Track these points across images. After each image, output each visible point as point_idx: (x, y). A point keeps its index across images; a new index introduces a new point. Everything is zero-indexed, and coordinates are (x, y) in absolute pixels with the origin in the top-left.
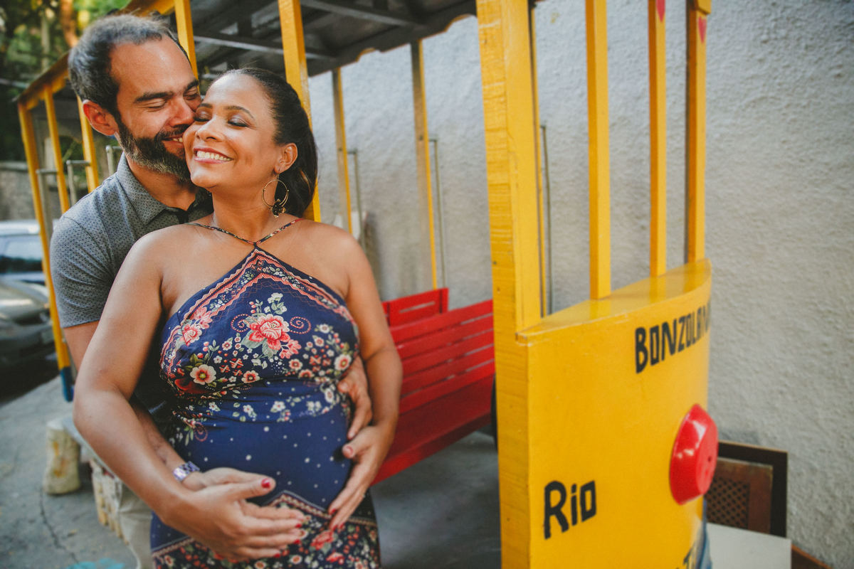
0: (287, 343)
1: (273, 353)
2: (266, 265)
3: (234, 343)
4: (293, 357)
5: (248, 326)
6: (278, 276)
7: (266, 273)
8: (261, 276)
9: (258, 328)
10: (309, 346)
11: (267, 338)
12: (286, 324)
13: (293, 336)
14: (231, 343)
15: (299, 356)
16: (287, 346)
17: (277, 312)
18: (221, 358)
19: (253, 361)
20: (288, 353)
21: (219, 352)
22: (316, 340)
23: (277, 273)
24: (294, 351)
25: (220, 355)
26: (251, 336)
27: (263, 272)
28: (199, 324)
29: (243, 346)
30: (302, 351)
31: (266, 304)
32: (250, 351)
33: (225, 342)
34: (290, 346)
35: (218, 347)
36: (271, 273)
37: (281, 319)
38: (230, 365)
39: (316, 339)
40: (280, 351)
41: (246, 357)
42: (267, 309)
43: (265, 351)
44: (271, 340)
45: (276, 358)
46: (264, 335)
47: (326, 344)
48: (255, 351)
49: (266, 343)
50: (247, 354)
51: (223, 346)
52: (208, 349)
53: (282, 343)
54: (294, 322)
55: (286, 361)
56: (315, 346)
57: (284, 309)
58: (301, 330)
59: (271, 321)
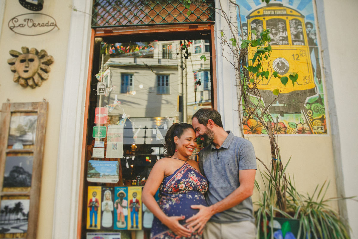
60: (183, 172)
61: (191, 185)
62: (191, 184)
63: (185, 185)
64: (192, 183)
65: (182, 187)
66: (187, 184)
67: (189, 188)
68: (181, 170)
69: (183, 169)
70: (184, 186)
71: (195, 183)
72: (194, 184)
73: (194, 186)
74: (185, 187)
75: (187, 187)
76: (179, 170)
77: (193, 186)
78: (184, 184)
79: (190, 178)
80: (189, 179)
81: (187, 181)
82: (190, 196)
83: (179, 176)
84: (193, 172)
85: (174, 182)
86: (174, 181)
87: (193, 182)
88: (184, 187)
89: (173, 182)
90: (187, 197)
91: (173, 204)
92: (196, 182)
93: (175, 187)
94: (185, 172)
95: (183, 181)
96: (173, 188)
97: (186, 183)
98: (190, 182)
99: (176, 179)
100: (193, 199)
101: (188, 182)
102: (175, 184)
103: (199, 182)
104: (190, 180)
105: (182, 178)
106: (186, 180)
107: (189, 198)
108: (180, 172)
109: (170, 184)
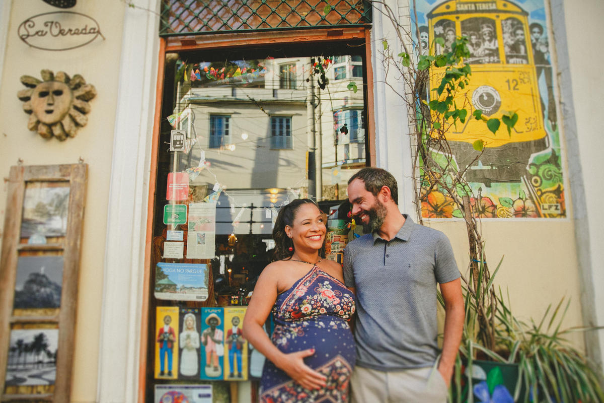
60: (308, 284)
61: (322, 306)
62: (323, 302)
63: (312, 305)
64: (325, 302)
65: (306, 309)
66: (314, 304)
67: (319, 310)
68: (306, 281)
69: (308, 279)
70: (310, 307)
71: (329, 301)
72: (328, 304)
73: (328, 306)
74: (312, 309)
75: (315, 309)
76: (302, 281)
77: (326, 307)
78: (310, 304)
79: (320, 294)
80: (318, 295)
81: (315, 299)
82: (321, 323)
83: (301, 291)
84: (326, 283)
85: (293, 301)
86: (292, 299)
87: (325, 300)
88: (310, 310)
89: (291, 303)
90: (316, 325)
91: (293, 337)
92: (332, 300)
93: (295, 310)
94: (312, 283)
95: (308, 300)
96: (292, 311)
97: (313, 302)
98: (320, 301)
99: (296, 297)
100: (326, 328)
101: (316, 301)
102: (294, 304)
103: (338, 299)
104: (321, 296)
105: (307, 294)
106: (313, 296)
107: (320, 327)
108: (304, 283)
109: (287, 305)
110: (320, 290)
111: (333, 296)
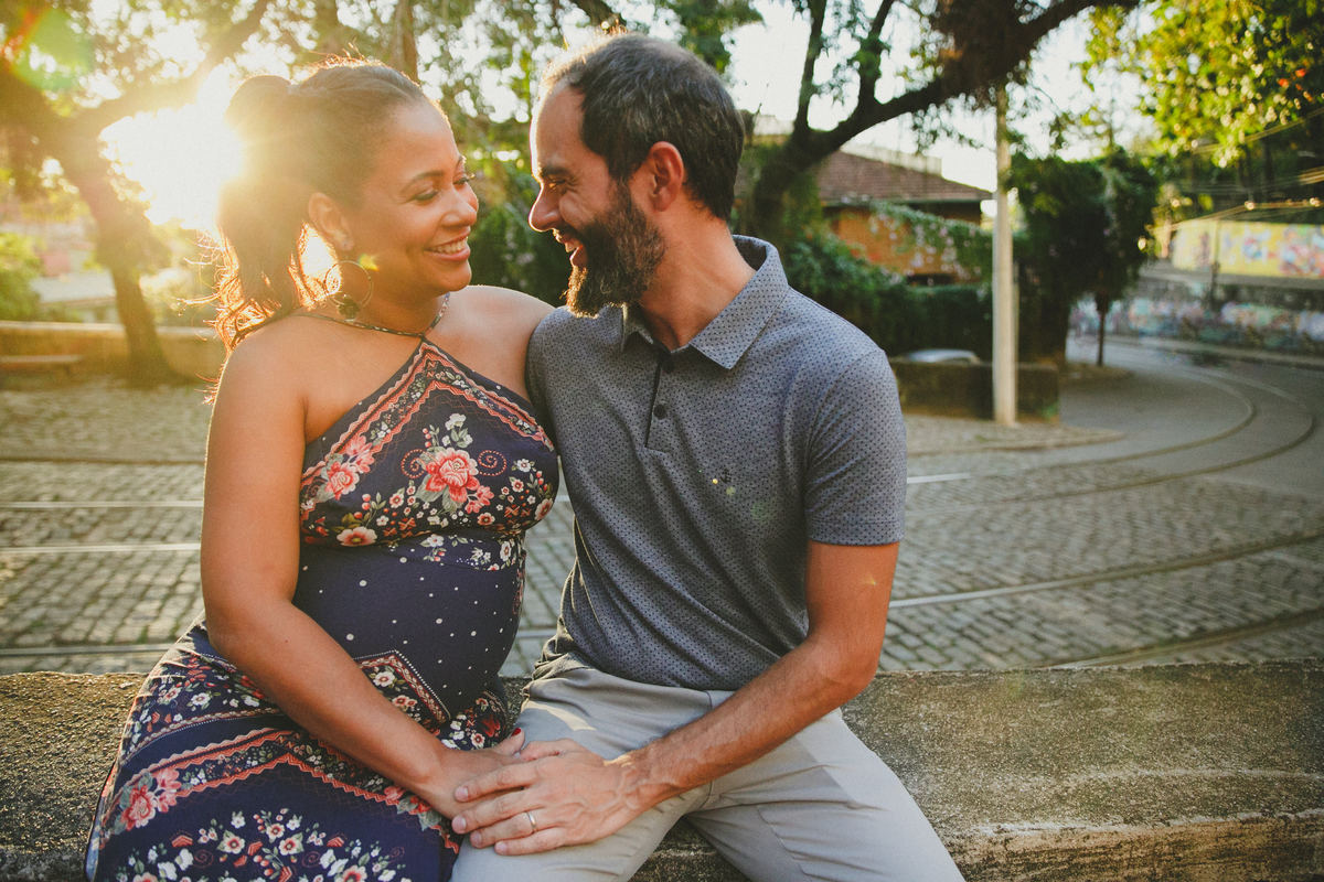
0: (476, 491)
1: (457, 507)
2: (440, 368)
3: (406, 496)
4: (483, 510)
5: (424, 467)
6: (459, 387)
7: (441, 381)
8: (435, 386)
9: (437, 468)
10: (505, 491)
11: (448, 484)
12: (473, 463)
13: (483, 481)
14: (402, 496)
15: (490, 508)
16: (475, 495)
17: (459, 444)
18: (387, 519)
19: (429, 519)
20: (478, 505)
21: (386, 510)
22: (513, 484)
23: (457, 383)
24: (485, 502)
25: (387, 515)
26: (428, 484)
27: (436, 380)
28: (354, 463)
29: (418, 500)
30: (495, 501)
31: (445, 432)
32: (426, 506)
33: (395, 495)
34: (479, 495)
35: (383, 504)
36: (449, 382)
37: (466, 454)
38: (398, 527)
39: (514, 481)
40: (466, 503)
41: (420, 515)
42: (446, 440)
43: (447, 505)
44: (454, 488)
45: (461, 514)
46: (445, 481)
47: (526, 487)
48: (433, 505)
49: (447, 492)
50: (423, 511)
51: (391, 502)
52: (370, 506)
53: (469, 492)
54: (484, 460)
55: (473, 516)
56: (512, 492)
57: (469, 440)
58: (494, 470)
59: (453, 458)
110: (425, 460)
111: (469, 481)
